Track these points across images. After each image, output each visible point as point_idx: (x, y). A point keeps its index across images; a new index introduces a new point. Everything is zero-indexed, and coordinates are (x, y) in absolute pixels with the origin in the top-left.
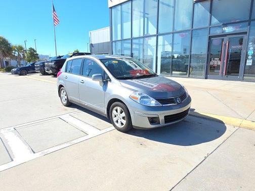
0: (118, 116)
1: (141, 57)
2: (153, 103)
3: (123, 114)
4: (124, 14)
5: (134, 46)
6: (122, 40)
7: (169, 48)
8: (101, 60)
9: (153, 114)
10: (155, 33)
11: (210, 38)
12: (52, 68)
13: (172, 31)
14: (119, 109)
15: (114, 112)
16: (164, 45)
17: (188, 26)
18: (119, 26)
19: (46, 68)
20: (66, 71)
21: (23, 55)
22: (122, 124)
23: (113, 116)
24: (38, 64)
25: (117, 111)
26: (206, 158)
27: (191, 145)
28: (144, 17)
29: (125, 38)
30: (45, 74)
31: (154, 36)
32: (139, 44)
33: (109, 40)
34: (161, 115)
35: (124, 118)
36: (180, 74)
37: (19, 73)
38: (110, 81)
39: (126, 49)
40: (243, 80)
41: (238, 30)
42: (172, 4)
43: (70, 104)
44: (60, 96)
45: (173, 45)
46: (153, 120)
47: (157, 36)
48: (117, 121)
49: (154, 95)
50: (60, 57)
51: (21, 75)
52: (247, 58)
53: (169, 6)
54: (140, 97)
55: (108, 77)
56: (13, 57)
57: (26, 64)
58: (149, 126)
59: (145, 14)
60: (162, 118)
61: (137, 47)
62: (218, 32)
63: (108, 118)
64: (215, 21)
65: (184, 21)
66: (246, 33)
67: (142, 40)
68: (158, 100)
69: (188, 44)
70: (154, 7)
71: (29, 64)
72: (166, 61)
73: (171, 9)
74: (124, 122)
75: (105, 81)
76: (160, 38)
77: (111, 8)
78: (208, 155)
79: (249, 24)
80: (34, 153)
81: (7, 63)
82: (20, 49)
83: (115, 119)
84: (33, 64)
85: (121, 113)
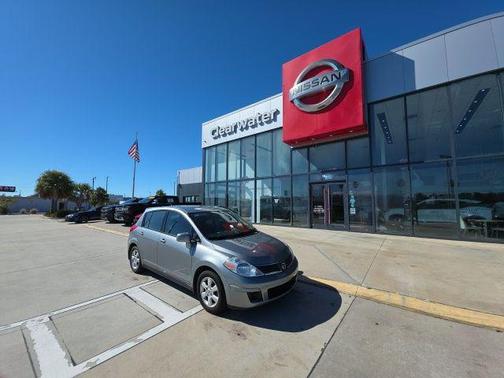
0: (208, 289)
1: (238, 198)
2: (253, 271)
3: (215, 288)
4: (219, 155)
5: (230, 189)
6: (217, 183)
7: (268, 193)
8: (190, 215)
9: (254, 287)
10: (253, 177)
11: (310, 184)
12: (124, 214)
13: (270, 175)
14: (210, 280)
15: (203, 284)
16: (263, 189)
17: (287, 171)
18: (213, 167)
19: (116, 215)
20: (143, 225)
21: (88, 196)
22: (213, 302)
23: (201, 289)
24: (106, 208)
25: (206, 282)
26: (323, 350)
27: (302, 330)
28: (241, 159)
29: (220, 179)
30: (112, 221)
31: (252, 179)
32: (236, 187)
33: (201, 181)
34: (264, 288)
35: (215, 293)
36: (283, 222)
37: (76, 219)
38: (200, 241)
39: (221, 192)
40: (349, 230)
41: (338, 178)
42: (269, 149)
43: (143, 270)
44: (130, 258)
45: (272, 189)
46: (253, 297)
47: (256, 179)
48: (207, 298)
49: (254, 260)
50: (137, 200)
51: (78, 222)
52: (350, 207)
53: (267, 150)
54: (236, 264)
55: (197, 237)
56: (73, 198)
57: (90, 208)
58: (249, 304)
59: (241, 157)
60: (264, 292)
61: (234, 190)
62: (317, 178)
63: (195, 292)
64: (313, 168)
65: (282, 165)
66: (345, 181)
67: (238, 184)
68: (259, 268)
69: (289, 189)
70: (251, 151)
71: (93, 208)
72: (266, 207)
73: (269, 153)
74: (216, 298)
75: (193, 242)
76: (259, 182)
77: (205, 149)
78: (326, 345)
79: (347, 173)
80: (75, 364)
81: (62, 205)
82: (85, 188)
83: (203, 294)
84: (99, 209)
85: (213, 285)
